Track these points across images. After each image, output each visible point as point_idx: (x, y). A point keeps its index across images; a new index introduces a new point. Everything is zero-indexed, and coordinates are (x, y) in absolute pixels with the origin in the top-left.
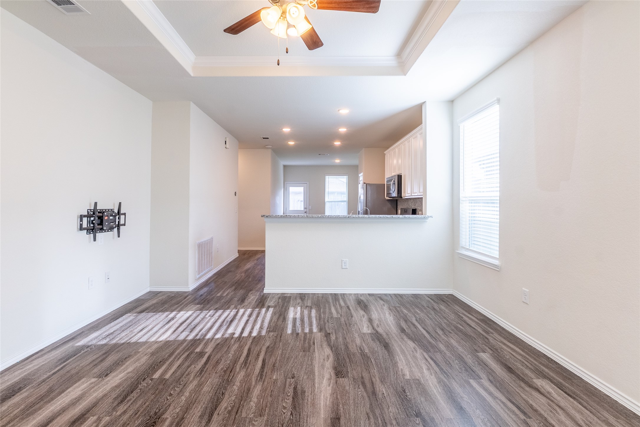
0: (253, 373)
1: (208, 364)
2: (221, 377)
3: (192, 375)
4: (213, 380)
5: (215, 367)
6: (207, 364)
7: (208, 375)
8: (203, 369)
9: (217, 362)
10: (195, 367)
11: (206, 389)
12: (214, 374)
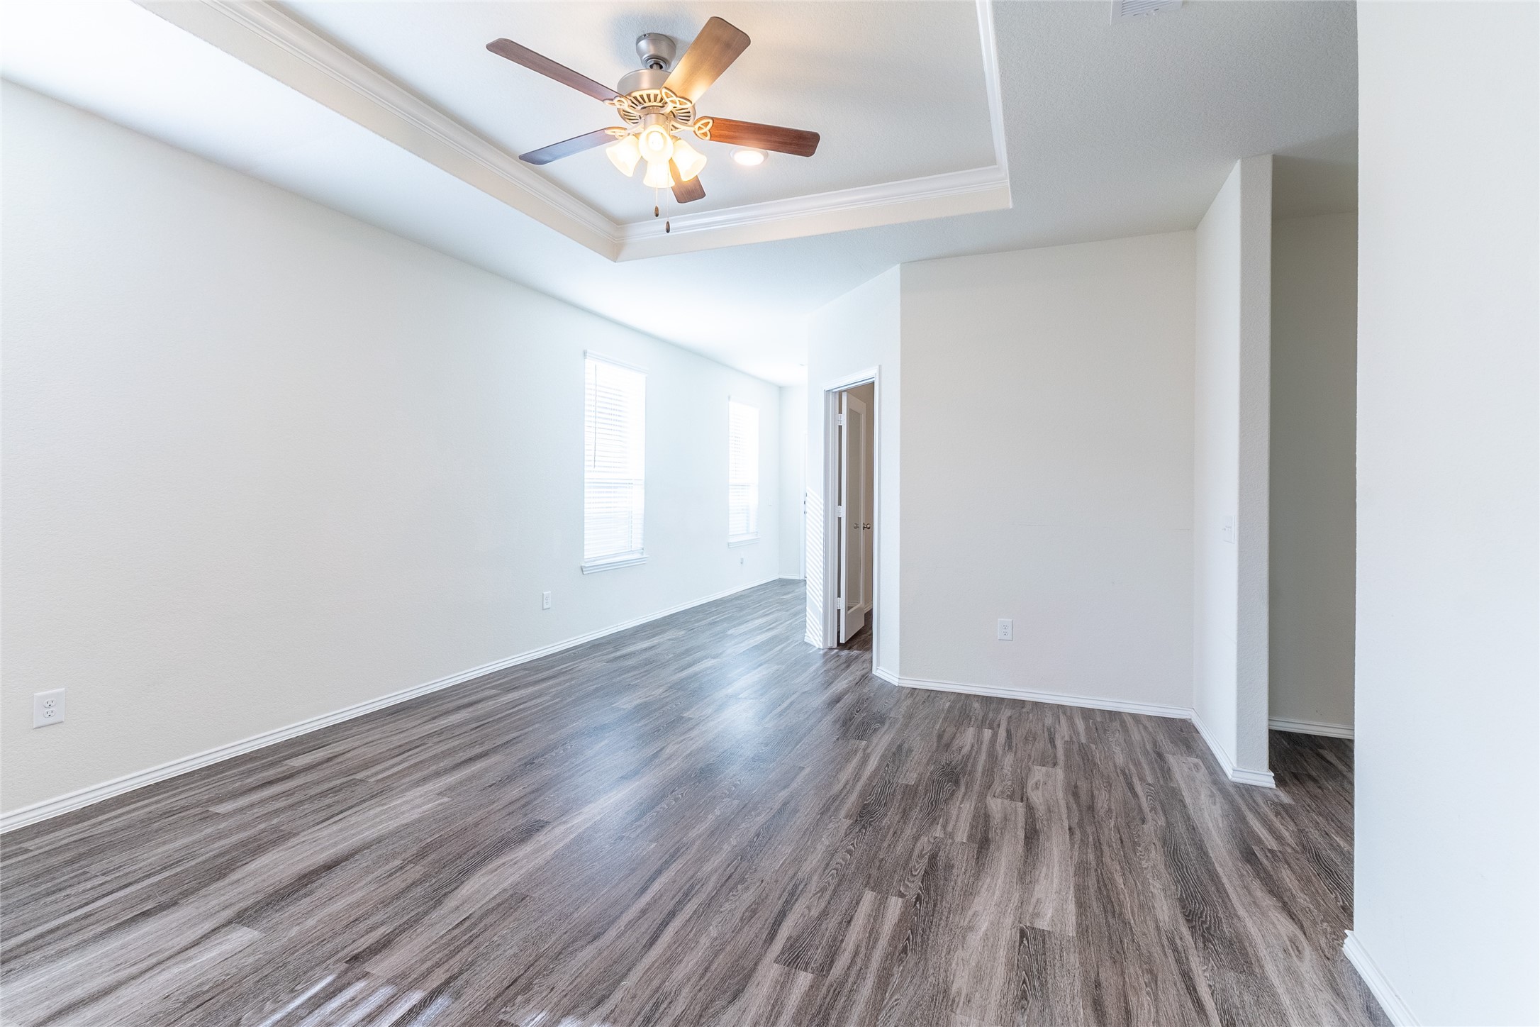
0: (687, 862)
1: (776, 910)
2: (754, 867)
3: (813, 886)
4: (772, 864)
5: (762, 898)
6: (779, 913)
7: (780, 879)
8: (791, 899)
9: (754, 912)
10: (809, 908)
11: (787, 850)
12: (767, 878)
